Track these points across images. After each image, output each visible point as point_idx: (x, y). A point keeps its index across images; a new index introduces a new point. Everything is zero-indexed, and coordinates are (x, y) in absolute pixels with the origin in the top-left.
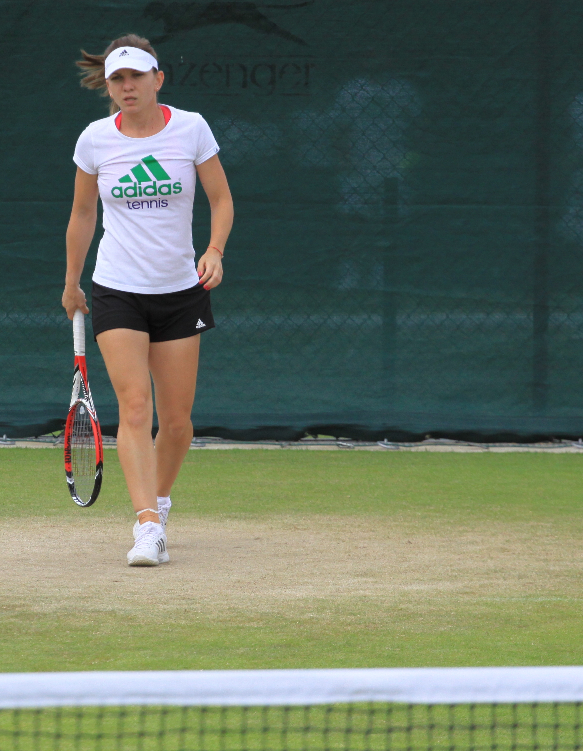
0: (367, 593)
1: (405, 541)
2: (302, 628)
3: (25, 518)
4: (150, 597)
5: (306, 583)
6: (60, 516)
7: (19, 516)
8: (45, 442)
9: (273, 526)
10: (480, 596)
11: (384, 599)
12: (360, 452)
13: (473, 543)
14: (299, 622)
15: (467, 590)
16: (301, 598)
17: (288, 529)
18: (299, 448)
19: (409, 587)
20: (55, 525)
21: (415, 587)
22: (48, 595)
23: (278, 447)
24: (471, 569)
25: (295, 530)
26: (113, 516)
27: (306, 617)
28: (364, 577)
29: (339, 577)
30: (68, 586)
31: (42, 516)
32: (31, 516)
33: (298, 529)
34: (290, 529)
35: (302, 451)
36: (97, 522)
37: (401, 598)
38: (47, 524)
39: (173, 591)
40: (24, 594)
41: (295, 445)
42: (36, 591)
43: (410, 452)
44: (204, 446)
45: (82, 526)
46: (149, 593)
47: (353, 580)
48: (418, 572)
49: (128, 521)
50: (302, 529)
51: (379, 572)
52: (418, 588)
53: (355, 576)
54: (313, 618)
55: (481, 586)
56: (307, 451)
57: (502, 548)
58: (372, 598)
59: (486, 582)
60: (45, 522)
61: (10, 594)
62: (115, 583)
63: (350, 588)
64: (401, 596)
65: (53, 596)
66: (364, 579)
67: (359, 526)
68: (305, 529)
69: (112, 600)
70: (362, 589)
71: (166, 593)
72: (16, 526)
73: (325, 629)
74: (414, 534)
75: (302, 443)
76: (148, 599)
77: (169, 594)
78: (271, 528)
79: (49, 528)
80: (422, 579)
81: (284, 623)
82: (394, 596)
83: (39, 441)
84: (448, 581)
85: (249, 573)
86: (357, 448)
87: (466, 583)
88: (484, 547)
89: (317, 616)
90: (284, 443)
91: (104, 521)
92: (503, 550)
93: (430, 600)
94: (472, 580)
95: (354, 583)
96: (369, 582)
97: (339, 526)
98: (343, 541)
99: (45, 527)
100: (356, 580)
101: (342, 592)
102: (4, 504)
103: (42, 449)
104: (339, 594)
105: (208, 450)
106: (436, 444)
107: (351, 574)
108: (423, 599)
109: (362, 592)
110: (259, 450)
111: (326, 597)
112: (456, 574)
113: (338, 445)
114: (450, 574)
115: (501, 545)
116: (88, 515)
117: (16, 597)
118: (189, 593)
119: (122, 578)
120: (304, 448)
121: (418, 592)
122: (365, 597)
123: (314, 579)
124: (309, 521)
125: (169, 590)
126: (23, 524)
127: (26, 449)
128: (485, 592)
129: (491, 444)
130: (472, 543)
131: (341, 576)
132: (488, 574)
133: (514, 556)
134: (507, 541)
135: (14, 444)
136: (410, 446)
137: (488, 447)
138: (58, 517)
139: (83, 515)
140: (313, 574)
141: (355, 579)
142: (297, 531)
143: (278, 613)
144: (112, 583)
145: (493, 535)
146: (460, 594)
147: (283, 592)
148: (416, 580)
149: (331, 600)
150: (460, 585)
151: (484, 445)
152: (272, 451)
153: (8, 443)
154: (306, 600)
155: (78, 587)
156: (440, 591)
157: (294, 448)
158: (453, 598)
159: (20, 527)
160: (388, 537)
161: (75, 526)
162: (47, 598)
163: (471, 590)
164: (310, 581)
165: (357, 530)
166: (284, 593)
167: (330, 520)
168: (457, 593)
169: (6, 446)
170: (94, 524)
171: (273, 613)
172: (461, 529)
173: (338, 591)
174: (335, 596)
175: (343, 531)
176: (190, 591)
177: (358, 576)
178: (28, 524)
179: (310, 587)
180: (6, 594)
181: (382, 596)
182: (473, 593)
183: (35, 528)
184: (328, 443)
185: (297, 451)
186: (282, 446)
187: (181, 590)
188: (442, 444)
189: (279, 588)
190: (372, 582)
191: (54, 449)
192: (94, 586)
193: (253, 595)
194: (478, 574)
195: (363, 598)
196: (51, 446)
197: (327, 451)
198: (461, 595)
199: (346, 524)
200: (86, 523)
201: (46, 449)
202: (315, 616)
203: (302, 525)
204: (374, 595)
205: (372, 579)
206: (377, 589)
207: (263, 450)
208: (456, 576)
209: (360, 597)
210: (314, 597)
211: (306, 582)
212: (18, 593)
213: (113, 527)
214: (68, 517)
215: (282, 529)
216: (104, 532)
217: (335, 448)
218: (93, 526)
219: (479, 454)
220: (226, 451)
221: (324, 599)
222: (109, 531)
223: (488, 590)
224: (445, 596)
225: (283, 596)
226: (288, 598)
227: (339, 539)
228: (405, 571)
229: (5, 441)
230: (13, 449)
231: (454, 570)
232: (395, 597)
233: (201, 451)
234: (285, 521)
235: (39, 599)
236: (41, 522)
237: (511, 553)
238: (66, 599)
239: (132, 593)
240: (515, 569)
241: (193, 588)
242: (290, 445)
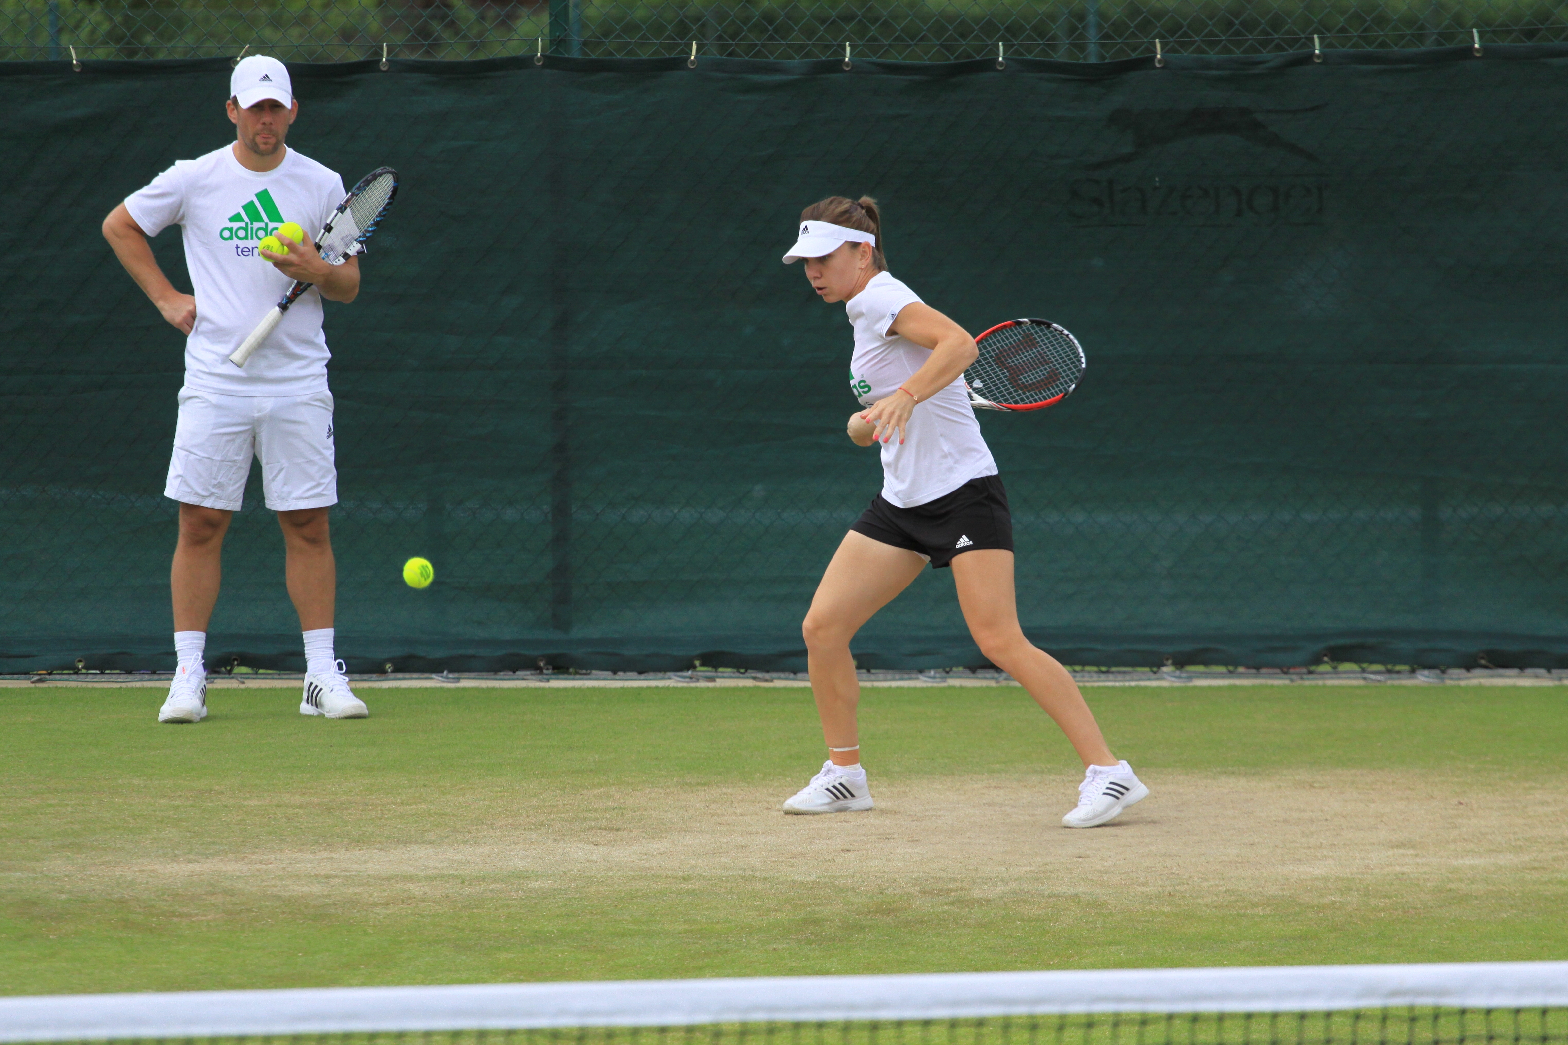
0: (1405, 869)
1: (1454, 801)
2: (1321, 915)
3: (960, 776)
4: (1124, 876)
5: (1325, 858)
6: (1006, 774)
7: (953, 774)
8: (985, 678)
9: (1281, 784)
10: (1553, 872)
11: (1428, 877)
12: (1393, 686)
13: (1542, 804)
14: (1318, 907)
15: (1537, 864)
16: (1320, 877)
17: (1301, 788)
18: (1313, 683)
19: (1461, 861)
20: (999, 786)
21: (1468, 861)
22: (992, 875)
23: (1287, 682)
24: (1541, 837)
25: (1310, 789)
26: (1074, 772)
27: (1325, 901)
28: (1401, 848)
29: (1368, 850)
30: (1017, 864)
31: (983, 774)
32: (968, 775)
33: (1314, 787)
34: (1304, 787)
35: (1317, 686)
37: (1450, 875)
38: (989, 784)
39: (1153, 869)
40: (961, 874)
41: (1308, 679)
42: (976, 870)
43: (1460, 687)
44: (1191, 681)
45: (1035, 786)
46: (1123, 871)
47: (1387, 853)
48: (1472, 842)
50: (1320, 788)
51: (1420, 843)
52: (1472, 862)
53: (1390, 848)
54: (1335, 902)
55: (1555, 859)
56: (1325, 686)
58: (1412, 876)
59: (1561, 853)
60: (986, 782)
61: (944, 875)
62: (1078, 859)
63: (1383, 863)
64: (1450, 873)
65: (998, 877)
66: (1401, 851)
67: (1394, 783)
68: (1323, 788)
69: (1075, 881)
70: (1398, 864)
71: (1145, 871)
72: (949, 787)
73: (1351, 916)
74: (1465, 792)
75: (1317, 676)
76: (1121, 879)
77: (1148, 872)
78: (1280, 787)
79: (992, 789)
80: (1476, 850)
81: (1297, 909)
82: (1440, 872)
83: (977, 678)
84: (1510, 852)
86: (1389, 683)
87: (1534, 855)
88: (1557, 809)
89: (1341, 900)
90: (1294, 677)
91: (1063, 780)
93: (1487, 877)
94: (1542, 851)
95: (1388, 857)
96: (1408, 855)
97: (1367, 784)
98: (1373, 803)
99: (986, 787)
100: (1390, 853)
101: (1372, 869)
102: (933, 759)
103: (982, 688)
104: (1369, 871)
105: (1195, 688)
106: (1492, 676)
107: (1383, 845)
108: (1478, 876)
109: (1398, 869)
110: (1262, 686)
111: (1352, 875)
112: (1522, 843)
113: (1365, 679)
114: (1513, 844)
116: (1042, 772)
117: (950, 879)
118: (1174, 871)
119: (1088, 852)
120: (1320, 683)
121: (1472, 867)
122: (1403, 874)
123: (1335, 853)
124: (1328, 777)
125: (1148, 867)
126: (959, 784)
127: (961, 688)
128: (1560, 867)
130: (1544, 803)
131: (1370, 847)
132: (1562, 843)
135: (945, 682)
136: (1459, 679)
137: (1559, 677)
138: (1004, 775)
139: (1036, 772)
140: (1335, 845)
141: (1389, 851)
142: (1312, 791)
143: (1290, 897)
144: (1075, 860)
146: (1527, 869)
147: (1296, 869)
148: (1469, 852)
149: (1359, 879)
150: (1526, 858)
151: (1555, 673)
152: (1279, 687)
153: (938, 680)
154: (1326, 879)
155: (1031, 864)
156: (1501, 867)
157: (1307, 683)
158: (1518, 876)
159: (954, 789)
160: (1432, 797)
161: (1025, 786)
162: (991, 879)
163: (1541, 864)
164: (1331, 854)
165: (1390, 788)
166: (1298, 870)
167: (1356, 776)
168: (1523, 868)
169: (935, 685)
171: (1283, 896)
172: (1527, 785)
173: (1367, 867)
174: (1363, 873)
175: (1373, 790)
176: (1175, 868)
177: (1393, 847)
178: (965, 785)
179: (1331, 861)
180: (938, 875)
181: (1425, 873)
182: (1544, 868)
183: (974, 789)
184: (1352, 675)
185: (1311, 687)
186: (1292, 680)
187: (1164, 867)
188: (1501, 676)
189: (1291, 863)
190: (1411, 855)
191: (997, 688)
192: (1051, 863)
193: (1257, 873)
194: (1549, 843)
195: (1400, 876)
196: (993, 684)
197: (1351, 687)
198: (1528, 871)
199: (1377, 781)
200: (1040, 783)
201: (988, 688)
202: (1338, 899)
203: (1320, 783)
204: (1415, 871)
205: (1411, 852)
206: (1418, 864)
207: (1267, 686)
208: (1521, 847)
209: (1396, 875)
210: (1336, 875)
211: (1325, 856)
212: (954, 873)
214: (1016, 775)
215: (1293, 788)
216: (1063, 793)
217: (1361, 682)
218: (1048, 786)
219: (1549, 688)
220: (1219, 688)
221: (1350, 877)
223: (1563, 863)
224: (1507, 873)
225: (1296, 873)
226: (1302, 877)
227: (1368, 800)
228: (1455, 841)
229: (934, 677)
230: (944, 688)
231: (1518, 839)
232: (1441, 874)
233: (1187, 688)
234: (1297, 777)
235: (980, 880)
236: (981, 782)
238: (1016, 880)
239: (1100, 872)
241: (1179, 865)
242: (1300, 679)
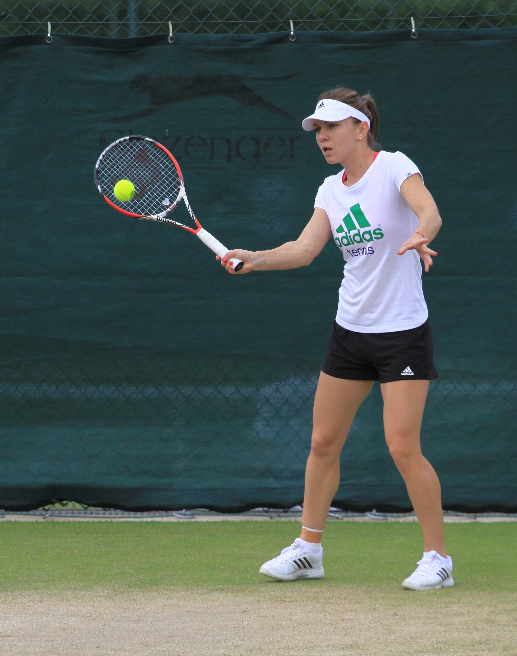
1: (391, 612)
3: (12, 592)
6: (48, 590)
7: (7, 590)
8: (36, 515)
9: (260, 599)
12: (348, 522)
13: (458, 615)
17: (275, 602)
18: (287, 519)
20: (42, 599)
23: (267, 519)
24: (456, 641)
25: (281, 603)
28: (349, 649)
29: (325, 650)
31: (30, 590)
32: (18, 591)
33: (286, 601)
34: (277, 601)
35: (290, 522)
36: (84, 595)
38: (34, 598)
41: (284, 516)
43: (398, 523)
44: (194, 518)
45: (70, 600)
47: (339, 653)
48: (403, 644)
49: (116, 595)
50: (289, 602)
51: (364, 645)
53: (341, 649)
56: (296, 522)
57: (487, 620)
60: (32, 596)
66: (349, 652)
67: (346, 598)
68: (292, 602)
72: (3, 601)
74: (400, 605)
75: (292, 514)
78: (259, 601)
79: (36, 602)
80: (407, 651)
83: (29, 515)
84: (433, 653)
85: (235, 646)
86: (345, 519)
88: (470, 619)
91: (92, 595)
92: (488, 621)
94: (457, 652)
97: (325, 598)
98: (330, 613)
99: (32, 601)
103: (32, 522)
105: (197, 522)
107: (336, 647)
110: (248, 522)
112: (442, 645)
114: (435, 646)
115: (486, 616)
116: (76, 589)
120: (293, 519)
123: (299, 652)
124: (296, 593)
126: (11, 598)
127: (16, 522)
129: (478, 514)
131: (326, 649)
132: (473, 646)
133: (499, 627)
134: (493, 612)
135: (4, 517)
136: (399, 517)
137: (475, 517)
138: (46, 591)
139: (71, 589)
142: (283, 603)
145: (479, 606)
151: (472, 515)
152: (261, 522)
159: (7, 602)
160: (375, 609)
161: (63, 600)
165: (343, 602)
167: (317, 592)
170: (81, 599)
172: (447, 600)
175: (330, 603)
177: (343, 649)
178: (16, 599)
183: (22, 603)
185: (286, 522)
186: (271, 517)
191: (44, 522)
194: (463, 645)
196: (41, 519)
199: (333, 596)
200: (74, 597)
201: (36, 522)
203: (290, 597)
207: (252, 522)
208: (441, 648)
213: (100, 601)
214: (56, 591)
215: (269, 601)
216: (91, 606)
219: (466, 524)
220: (215, 523)
222: (96, 605)
227: (326, 611)
230: (3, 522)
231: (439, 642)
233: (190, 523)
234: (273, 593)
236: (28, 597)
237: (496, 624)
240: (500, 641)
242: (279, 516)
